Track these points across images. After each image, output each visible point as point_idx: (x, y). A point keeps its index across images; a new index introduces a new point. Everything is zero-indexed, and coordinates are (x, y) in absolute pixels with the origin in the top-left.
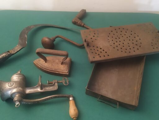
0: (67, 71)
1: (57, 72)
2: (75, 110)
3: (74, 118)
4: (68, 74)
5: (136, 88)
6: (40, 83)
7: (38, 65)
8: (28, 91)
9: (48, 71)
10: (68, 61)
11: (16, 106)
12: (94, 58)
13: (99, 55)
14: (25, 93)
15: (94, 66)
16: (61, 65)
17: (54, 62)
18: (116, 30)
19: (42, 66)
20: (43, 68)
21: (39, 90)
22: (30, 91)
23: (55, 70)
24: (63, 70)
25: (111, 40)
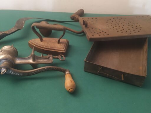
0: (64, 49)
1: (53, 50)
2: (71, 81)
3: (70, 90)
4: (65, 52)
5: (141, 68)
6: (33, 53)
7: (33, 44)
8: (18, 61)
9: (43, 49)
10: (65, 42)
11: (1, 73)
12: (93, 35)
13: (98, 34)
14: (15, 63)
15: (92, 46)
16: (58, 44)
17: (50, 41)
18: (114, 18)
19: (37, 44)
20: (38, 46)
21: (31, 61)
22: (20, 62)
23: (51, 48)
24: (59, 48)
25: (110, 25)
